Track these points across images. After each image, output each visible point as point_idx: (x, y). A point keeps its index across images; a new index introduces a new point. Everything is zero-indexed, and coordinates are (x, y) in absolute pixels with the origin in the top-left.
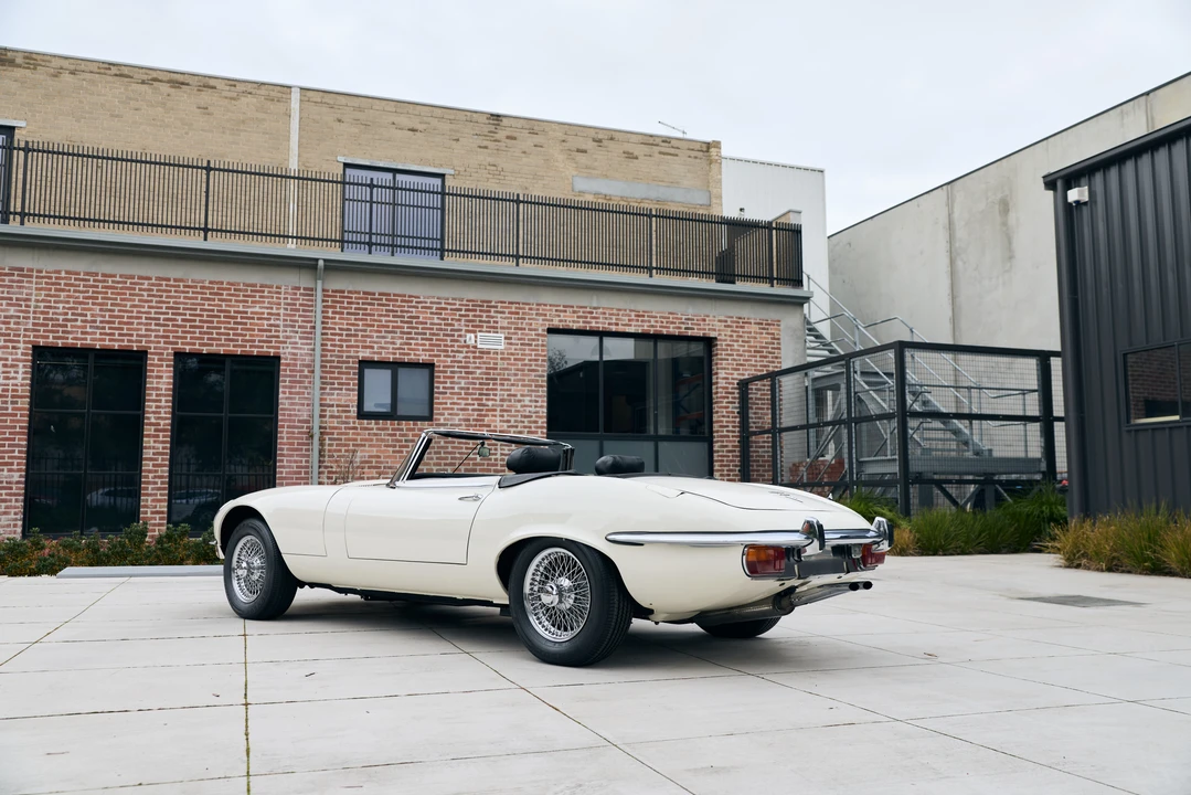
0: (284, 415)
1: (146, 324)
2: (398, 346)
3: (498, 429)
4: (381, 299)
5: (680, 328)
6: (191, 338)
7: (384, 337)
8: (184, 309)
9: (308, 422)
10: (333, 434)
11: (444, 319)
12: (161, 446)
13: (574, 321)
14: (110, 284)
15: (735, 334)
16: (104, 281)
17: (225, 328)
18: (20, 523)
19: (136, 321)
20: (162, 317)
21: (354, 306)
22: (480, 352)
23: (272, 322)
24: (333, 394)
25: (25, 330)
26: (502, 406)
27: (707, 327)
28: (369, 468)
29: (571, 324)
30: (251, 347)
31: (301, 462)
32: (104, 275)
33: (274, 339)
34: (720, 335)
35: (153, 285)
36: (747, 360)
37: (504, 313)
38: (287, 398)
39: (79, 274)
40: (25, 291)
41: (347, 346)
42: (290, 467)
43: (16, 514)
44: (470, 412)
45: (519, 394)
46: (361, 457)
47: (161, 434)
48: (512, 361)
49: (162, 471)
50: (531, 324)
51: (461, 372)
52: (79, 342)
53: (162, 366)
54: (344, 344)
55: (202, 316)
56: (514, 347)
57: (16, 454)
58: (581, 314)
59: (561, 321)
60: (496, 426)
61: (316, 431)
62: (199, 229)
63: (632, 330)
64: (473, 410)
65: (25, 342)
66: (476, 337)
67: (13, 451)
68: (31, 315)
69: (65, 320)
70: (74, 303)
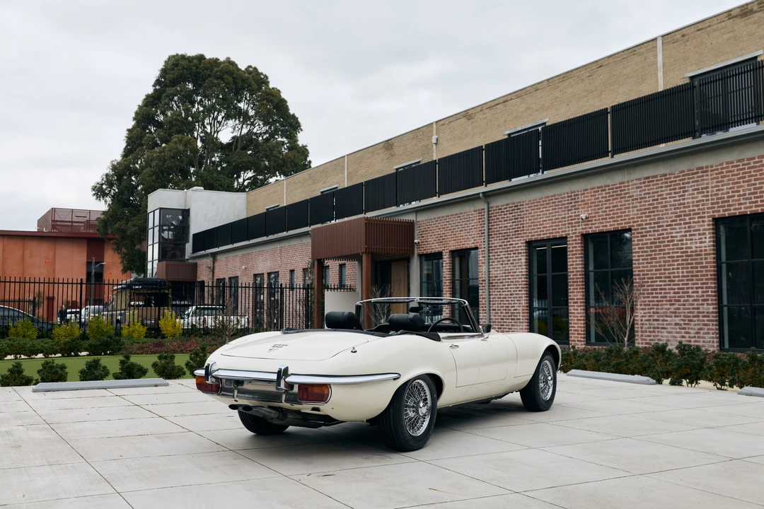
14: (752, 165)
16: (748, 164)
25: (708, 208)
32: (748, 159)
39: (733, 162)
40: (705, 182)
43: (713, 334)
52: (737, 211)
57: (710, 293)
65: (708, 217)
67: (708, 292)
68: (710, 198)
69: (728, 197)
70: (733, 184)
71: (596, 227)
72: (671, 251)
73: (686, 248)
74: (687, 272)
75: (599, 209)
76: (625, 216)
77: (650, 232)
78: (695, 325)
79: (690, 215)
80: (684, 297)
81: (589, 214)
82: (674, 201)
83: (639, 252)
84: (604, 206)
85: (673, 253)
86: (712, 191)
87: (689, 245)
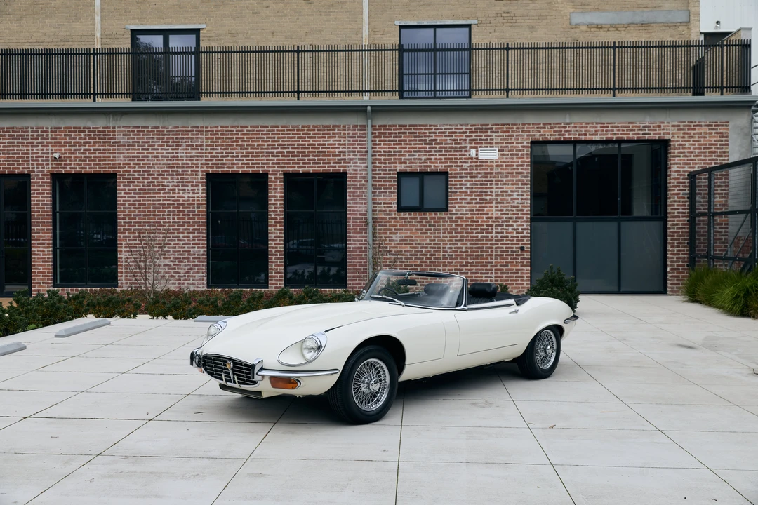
0: (350, 211)
1: (267, 156)
2: (423, 161)
3: (494, 216)
4: (411, 129)
5: (639, 134)
6: (293, 163)
7: (413, 155)
8: (288, 145)
9: (365, 214)
10: (381, 222)
11: (454, 140)
12: (278, 232)
13: (551, 135)
14: (245, 132)
15: (686, 136)
16: (242, 131)
17: (312, 156)
18: (205, 278)
19: (260, 155)
20: (275, 151)
21: (393, 135)
22: (480, 162)
23: (341, 150)
24: (381, 196)
25: (201, 164)
26: (497, 199)
27: (662, 132)
28: (406, 244)
29: (549, 137)
30: (328, 167)
31: (362, 241)
32: (242, 127)
33: (342, 161)
34: (673, 137)
35: (269, 131)
36: (697, 156)
37: (498, 132)
38: (351, 200)
39: (228, 127)
40: (200, 140)
41: (389, 163)
42: (355, 244)
43: (203, 273)
44: (474, 205)
45: (509, 190)
46: (400, 237)
47: (278, 224)
48: (504, 167)
49: (280, 248)
50: (518, 139)
51: (467, 177)
52: (230, 170)
53: (276, 182)
54: (387, 162)
55: (298, 149)
56: (505, 157)
57: (201, 238)
58: (557, 129)
59: (541, 135)
60: (492, 214)
61: (370, 220)
62: (294, 92)
63: (598, 138)
64: (476, 203)
65: (202, 171)
66: (477, 151)
67: (199, 237)
68: (204, 155)
69: (222, 156)
70: (226, 145)
71: (70, 168)
72: (162, 199)
73: (178, 197)
74: (178, 219)
75: (75, 150)
76: (109, 160)
77: (139, 179)
78: (185, 265)
79: (183, 167)
80: (175, 241)
81: (62, 154)
82: (166, 153)
83: (125, 197)
84: (83, 148)
85: (163, 200)
86: (206, 149)
87: (181, 195)
